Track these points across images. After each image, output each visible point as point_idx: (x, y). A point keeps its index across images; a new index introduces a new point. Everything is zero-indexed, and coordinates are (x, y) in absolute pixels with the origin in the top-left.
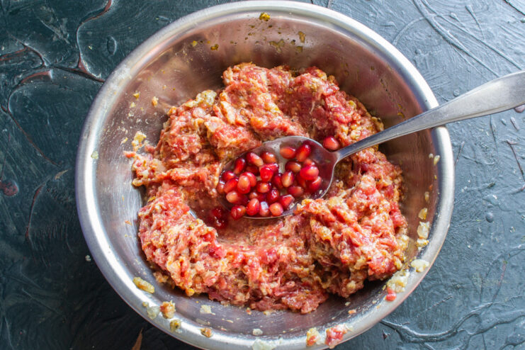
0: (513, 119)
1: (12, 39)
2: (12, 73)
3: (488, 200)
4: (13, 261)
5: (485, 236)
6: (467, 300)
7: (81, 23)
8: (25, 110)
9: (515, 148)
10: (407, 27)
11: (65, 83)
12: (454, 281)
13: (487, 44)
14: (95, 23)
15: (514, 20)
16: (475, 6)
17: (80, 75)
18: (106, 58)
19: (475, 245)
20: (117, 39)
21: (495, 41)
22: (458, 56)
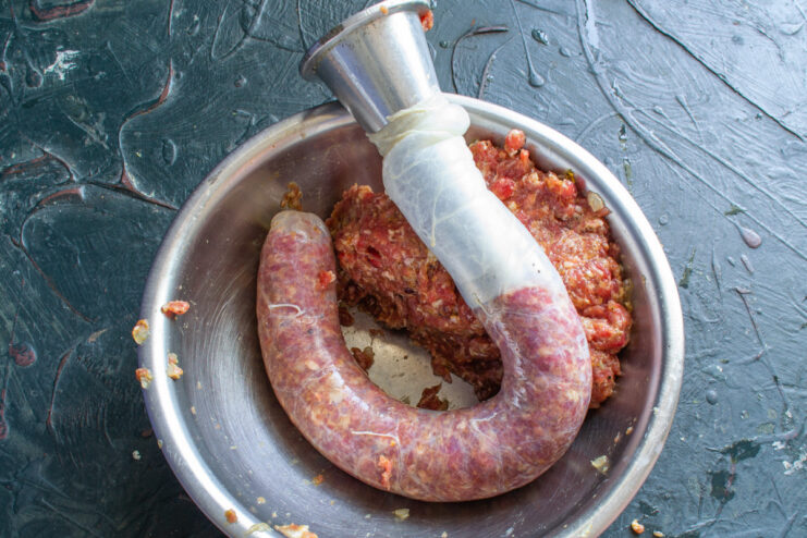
0: (744, 257)
1: (26, 143)
2: (26, 191)
3: (710, 373)
4: (28, 459)
5: (706, 424)
6: (679, 515)
7: (125, 120)
8: (46, 243)
9: (748, 298)
10: (592, 126)
11: (103, 205)
12: (661, 488)
13: (707, 150)
14: (145, 119)
15: (746, 116)
16: (689, 97)
17: (123, 193)
18: (162, 170)
19: (692, 437)
20: (177, 143)
21: (718, 147)
22: (665, 168)
